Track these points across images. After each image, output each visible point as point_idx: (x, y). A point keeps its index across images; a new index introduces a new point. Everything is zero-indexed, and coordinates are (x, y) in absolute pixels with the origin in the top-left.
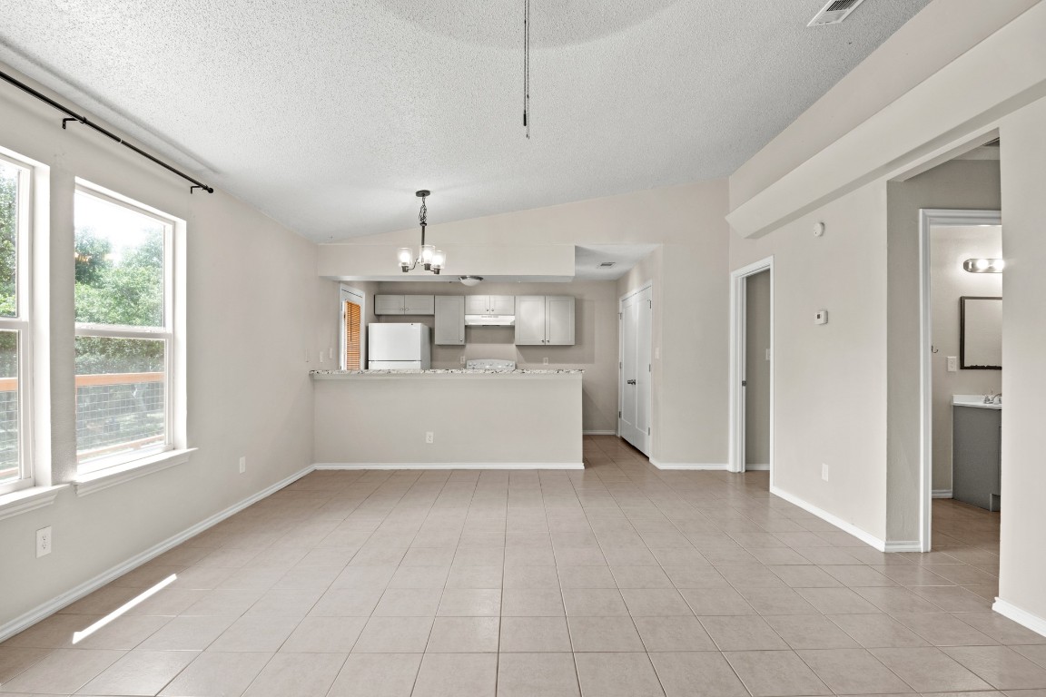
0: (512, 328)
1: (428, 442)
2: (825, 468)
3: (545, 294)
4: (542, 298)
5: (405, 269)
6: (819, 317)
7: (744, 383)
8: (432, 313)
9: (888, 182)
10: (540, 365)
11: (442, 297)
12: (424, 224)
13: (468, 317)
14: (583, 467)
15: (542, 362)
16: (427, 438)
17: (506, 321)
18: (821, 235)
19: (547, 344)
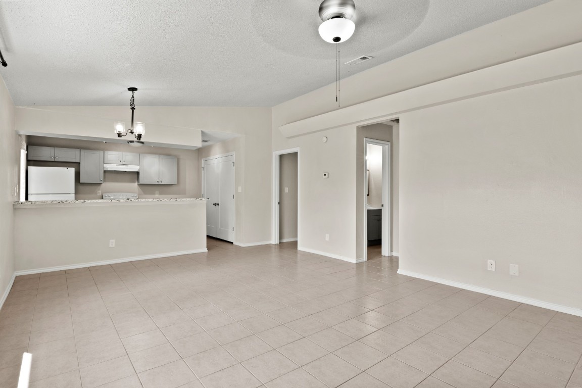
0: (138, 173)
1: (110, 246)
2: (327, 235)
3: (160, 154)
4: (158, 156)
5: (119, 135)
6: (325, 175)
7: (279, 203)
8: (79, 161)
9: (357, 127)
10: (153, 196)
11: (86, 151)
12: (133, 109)
13: (105, 165)
14: (207, 251)
15: (154, 194)
16: (110, 243)
17: (135, 169)
18: (326, 142)
19: (160, 183)
